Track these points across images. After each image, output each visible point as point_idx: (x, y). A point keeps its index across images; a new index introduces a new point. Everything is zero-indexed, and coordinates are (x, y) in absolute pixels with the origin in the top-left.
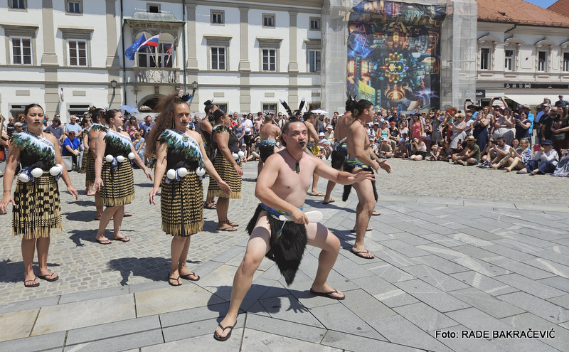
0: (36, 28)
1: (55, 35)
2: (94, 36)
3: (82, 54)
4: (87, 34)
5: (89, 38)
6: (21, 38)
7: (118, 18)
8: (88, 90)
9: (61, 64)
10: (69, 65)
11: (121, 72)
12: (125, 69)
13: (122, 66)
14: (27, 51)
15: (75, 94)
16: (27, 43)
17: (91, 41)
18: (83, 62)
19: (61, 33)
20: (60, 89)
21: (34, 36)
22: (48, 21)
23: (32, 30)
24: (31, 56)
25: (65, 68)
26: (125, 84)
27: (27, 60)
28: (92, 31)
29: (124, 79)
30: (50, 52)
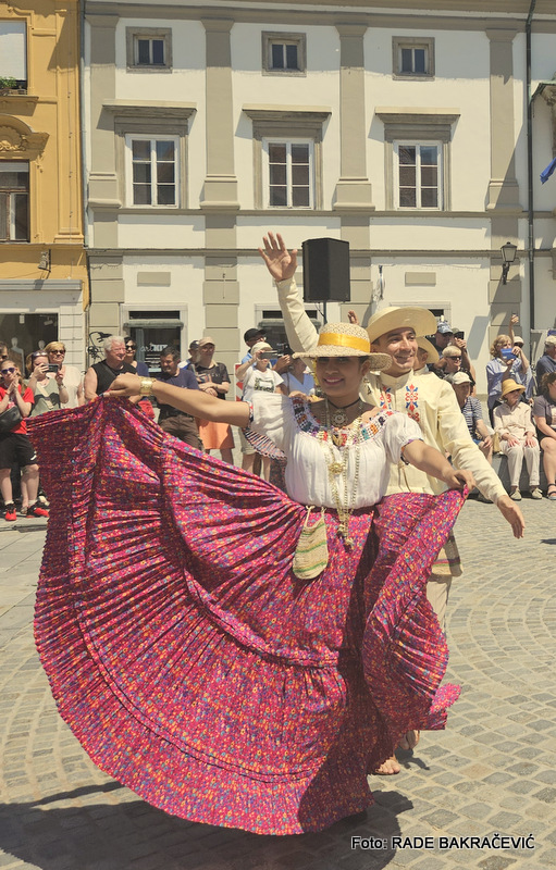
0: (326, 115)
1: (367, 135)
2: (460, 132)
3: (429, 177)
4: (441, 126)
5: (447, 138)
6: (289, 142)
7: (518, 86)
8: (443, 271)
9: (380, 206)
10: (397, 206)
11: (523, 223)
12: (531, 215)
13: (526, 207)
14: (301, 175)
15: (411, 281)
16: (301, 154)
17: (453, 144)
18: (429, 198)
19: (381, 127)
20: (374, 268)
21: (319, 138)
22: (352, 98)
23: (313, 122)
24: (311, 185)
25: (388, 215)
26: (531, 253)
27: (301, 197)
28: (455, 117)
29: (531, 241)
30: (354, 175)
